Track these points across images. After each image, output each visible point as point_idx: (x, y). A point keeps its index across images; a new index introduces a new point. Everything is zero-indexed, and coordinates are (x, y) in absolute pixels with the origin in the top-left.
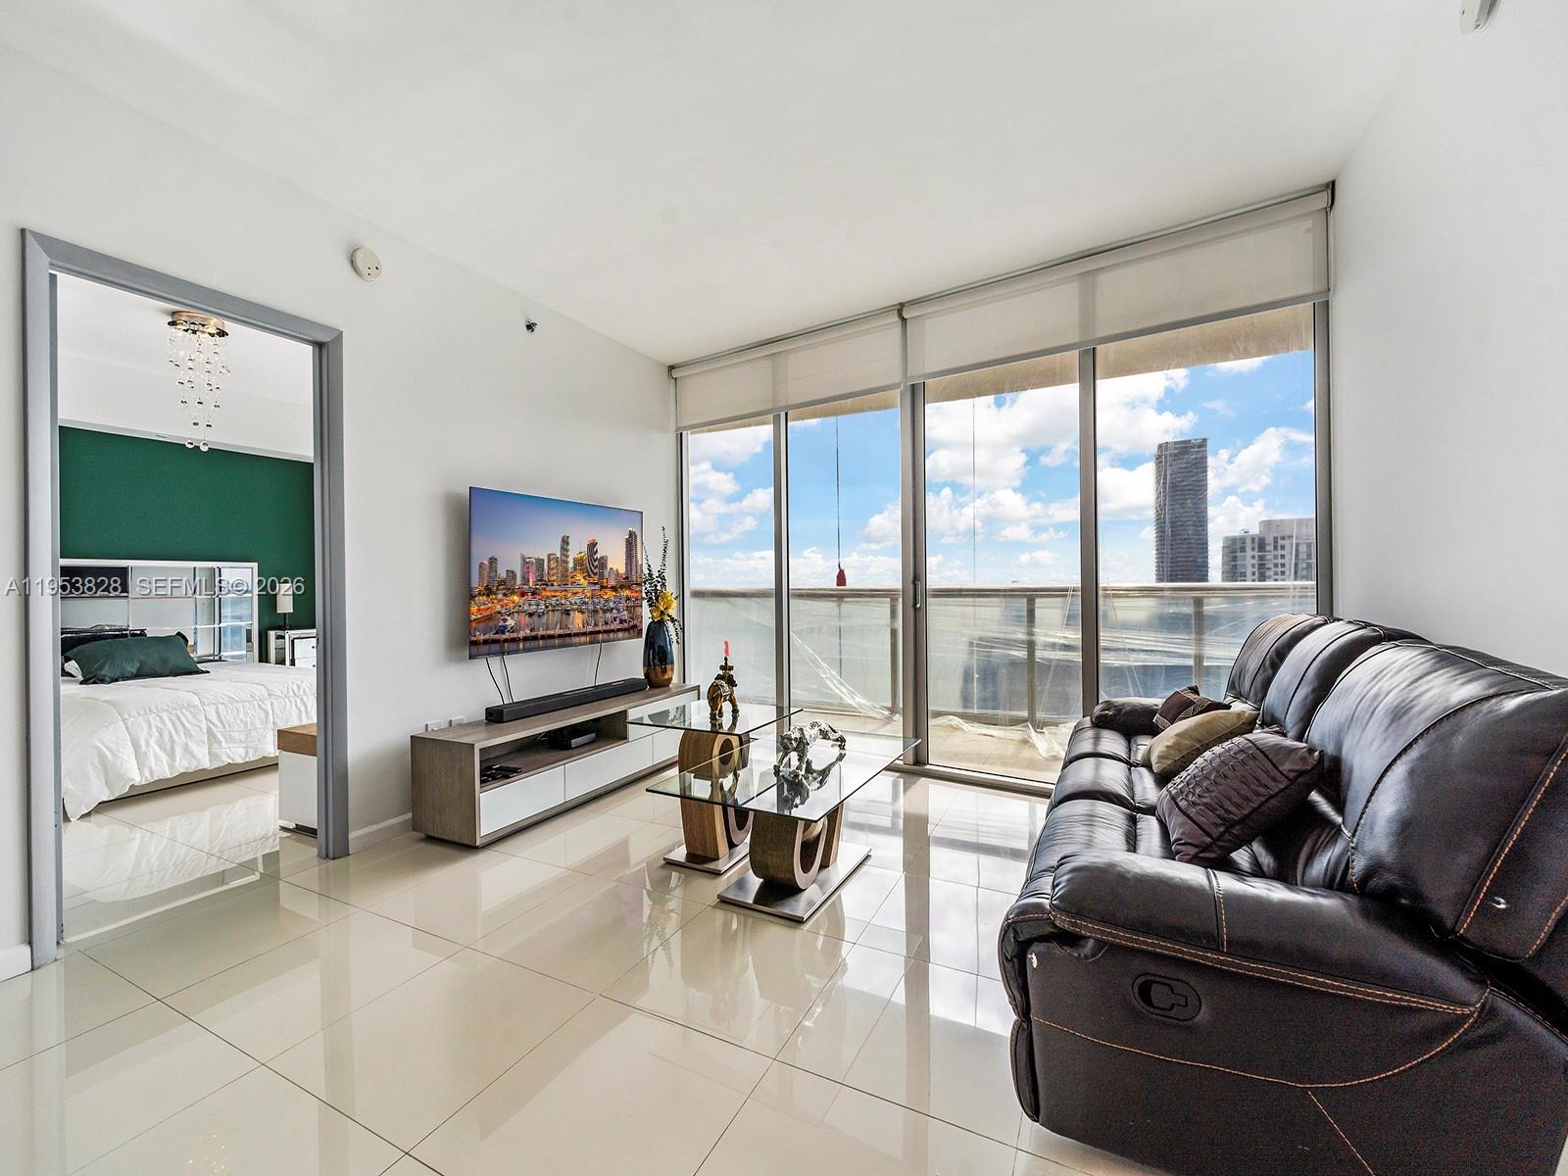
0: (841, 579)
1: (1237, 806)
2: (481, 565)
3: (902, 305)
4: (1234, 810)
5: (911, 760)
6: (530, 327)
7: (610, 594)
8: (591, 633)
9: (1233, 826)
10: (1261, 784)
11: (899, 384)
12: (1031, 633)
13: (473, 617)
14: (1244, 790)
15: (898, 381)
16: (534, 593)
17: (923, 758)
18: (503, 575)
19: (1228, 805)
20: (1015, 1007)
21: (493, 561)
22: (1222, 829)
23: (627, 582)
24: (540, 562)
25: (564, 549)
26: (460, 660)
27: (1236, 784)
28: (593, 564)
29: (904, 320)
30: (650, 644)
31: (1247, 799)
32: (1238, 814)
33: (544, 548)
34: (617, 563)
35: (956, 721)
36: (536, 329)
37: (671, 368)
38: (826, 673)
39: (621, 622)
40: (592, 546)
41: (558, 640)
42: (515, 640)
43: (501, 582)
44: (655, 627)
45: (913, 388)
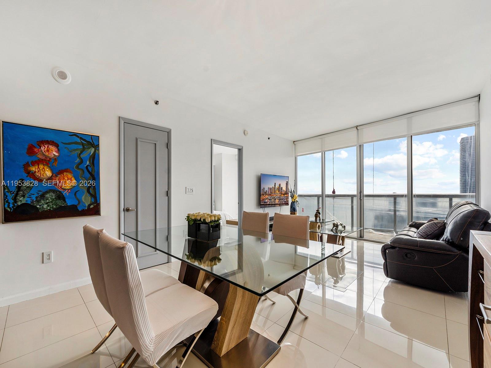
0: (334, 192)
1: (429, 232)
2: (262, 189)
3: (358, 126)
4: (428, 233)
5: (359, 236)
6: (269, 138)
7: (283, 195)
8: (279, 204)
9: (428, 236)
10: (434, 228)
11: (356, 145)
12: (395, 207)
13: (261, 199)
14: (431, 230)
15: (356, 144)
16: (270, 195)
17: (362, 237)
18: (265, 191)
19: (427, 232)
20: (384, 259)
21: (264, 188)
22: (426, 236)
23: (286, 193)
24: (271, 188)
25: (275, 186)
26: (259, 208)
27: (429, 229)
28: (280, 188)
29: (358, 130)
30: (291, 207)
31: (431, 231)
32: (429, 233)
33: (272, 186)
34: (284, 189)
35: (371, 230)
36: (270, 139)
37: (294, 142)
38: (332, 217)
39: (285, 202)
40: (280, 185)
41: (274, 205)
42: (267, 205)
43: (265, 193)
44: (293, 203)
45: (360, 146)
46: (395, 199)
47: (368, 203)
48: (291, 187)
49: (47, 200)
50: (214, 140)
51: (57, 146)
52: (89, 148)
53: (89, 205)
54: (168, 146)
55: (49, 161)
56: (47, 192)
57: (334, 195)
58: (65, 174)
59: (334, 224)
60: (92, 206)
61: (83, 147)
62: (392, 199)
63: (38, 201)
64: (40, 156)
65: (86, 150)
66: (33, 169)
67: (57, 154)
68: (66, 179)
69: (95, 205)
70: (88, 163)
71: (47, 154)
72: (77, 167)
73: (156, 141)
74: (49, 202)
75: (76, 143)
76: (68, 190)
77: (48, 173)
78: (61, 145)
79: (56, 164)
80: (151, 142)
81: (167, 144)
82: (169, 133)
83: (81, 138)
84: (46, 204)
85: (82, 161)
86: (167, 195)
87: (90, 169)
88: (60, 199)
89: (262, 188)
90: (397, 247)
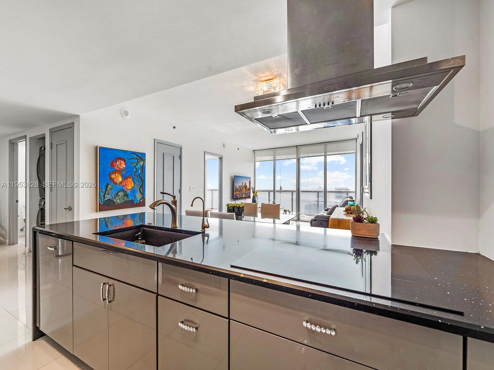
0: (281, 189)
3: (297, 146)
6: (238, 149)
7: (247, 191)
8: (245, 197)
12: (318, 199)
13: (234, 194)
15: (296, 157)
16: (240, 191)
17: (299, 219)
23: (249, 189)
24: (240, 186)
25: (243, 184)
28: (245, 186)
29: (297, 148)
30: (253, 199)
33: (240, 184)
34: (248, 186)
35: (304, 215)
37: (254, 151)
39: (249, 196)
40: (245, 184)
41: (242, 198)
42: (238, 198)
43: (237, 189)
44: (254, 197)
45: (298, 159)
46: (318, 194)
47: (303, 196)
48: (252, 185)
49: (119, 197)
50: (206, 152)
51: (125, 161)
52: (141, 161)
53: (140, 200)
54: (180, 157)
55: (120, 171)
56: (119, 192)
57: (281, 191)
58: (128, 179)
59: (284, 210)
60: (141, 201)
61: (138, 160)
62: (317, 194)
63: (115, 198)
64: (117, 169)
65: (139, 163)
66: (113, 176)
67: (124, 166)
68: (129, 182)
69: (143, 199)
70: (140, 171)
71: (119, 166)
72: (135, 175)
73: (174, 155)
74: (120, 198)
75: (134, 158)
76: (130, 190)
77: (120, 179)
78: (127, 160)
79: (124, 173)
80: (171, 155)
81: (180, 156)
82: (181, 149)
83: (137, 155)
84: (119, 199)
85: (137, 171)
86: (180, 192)
87: (141, 175)
88: (125, 196)
89: (235, 186)
90: (317, 220)
